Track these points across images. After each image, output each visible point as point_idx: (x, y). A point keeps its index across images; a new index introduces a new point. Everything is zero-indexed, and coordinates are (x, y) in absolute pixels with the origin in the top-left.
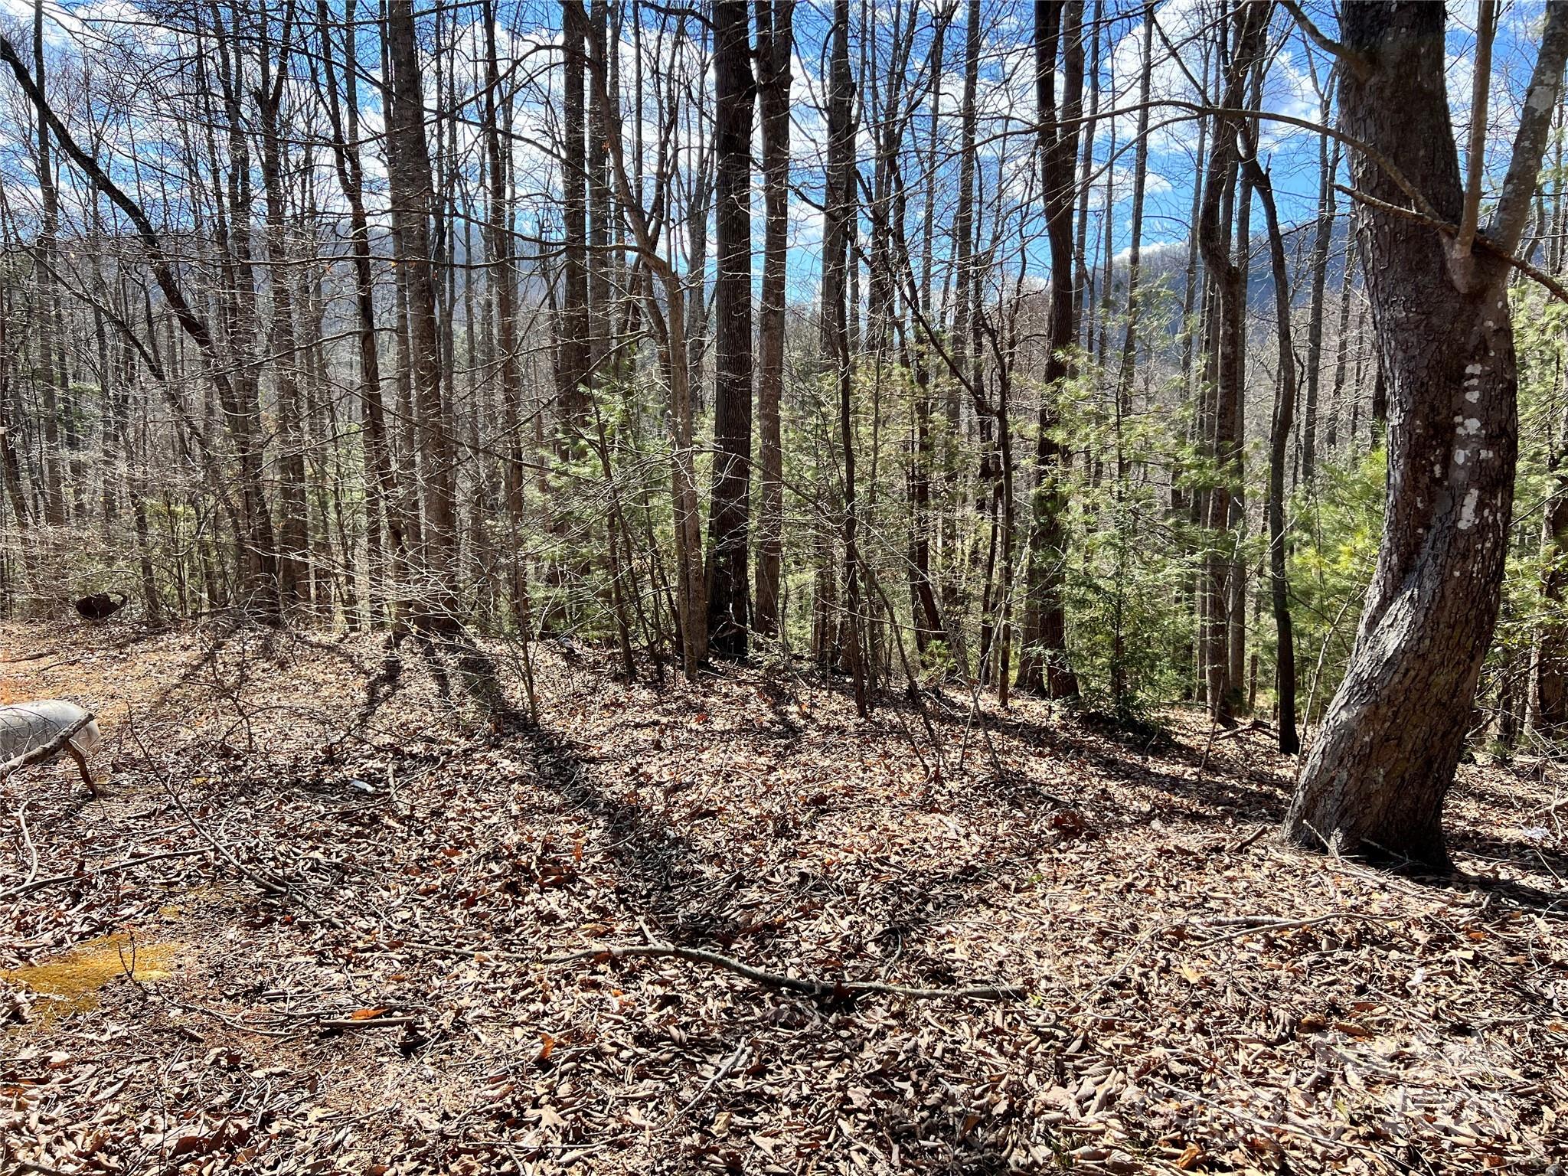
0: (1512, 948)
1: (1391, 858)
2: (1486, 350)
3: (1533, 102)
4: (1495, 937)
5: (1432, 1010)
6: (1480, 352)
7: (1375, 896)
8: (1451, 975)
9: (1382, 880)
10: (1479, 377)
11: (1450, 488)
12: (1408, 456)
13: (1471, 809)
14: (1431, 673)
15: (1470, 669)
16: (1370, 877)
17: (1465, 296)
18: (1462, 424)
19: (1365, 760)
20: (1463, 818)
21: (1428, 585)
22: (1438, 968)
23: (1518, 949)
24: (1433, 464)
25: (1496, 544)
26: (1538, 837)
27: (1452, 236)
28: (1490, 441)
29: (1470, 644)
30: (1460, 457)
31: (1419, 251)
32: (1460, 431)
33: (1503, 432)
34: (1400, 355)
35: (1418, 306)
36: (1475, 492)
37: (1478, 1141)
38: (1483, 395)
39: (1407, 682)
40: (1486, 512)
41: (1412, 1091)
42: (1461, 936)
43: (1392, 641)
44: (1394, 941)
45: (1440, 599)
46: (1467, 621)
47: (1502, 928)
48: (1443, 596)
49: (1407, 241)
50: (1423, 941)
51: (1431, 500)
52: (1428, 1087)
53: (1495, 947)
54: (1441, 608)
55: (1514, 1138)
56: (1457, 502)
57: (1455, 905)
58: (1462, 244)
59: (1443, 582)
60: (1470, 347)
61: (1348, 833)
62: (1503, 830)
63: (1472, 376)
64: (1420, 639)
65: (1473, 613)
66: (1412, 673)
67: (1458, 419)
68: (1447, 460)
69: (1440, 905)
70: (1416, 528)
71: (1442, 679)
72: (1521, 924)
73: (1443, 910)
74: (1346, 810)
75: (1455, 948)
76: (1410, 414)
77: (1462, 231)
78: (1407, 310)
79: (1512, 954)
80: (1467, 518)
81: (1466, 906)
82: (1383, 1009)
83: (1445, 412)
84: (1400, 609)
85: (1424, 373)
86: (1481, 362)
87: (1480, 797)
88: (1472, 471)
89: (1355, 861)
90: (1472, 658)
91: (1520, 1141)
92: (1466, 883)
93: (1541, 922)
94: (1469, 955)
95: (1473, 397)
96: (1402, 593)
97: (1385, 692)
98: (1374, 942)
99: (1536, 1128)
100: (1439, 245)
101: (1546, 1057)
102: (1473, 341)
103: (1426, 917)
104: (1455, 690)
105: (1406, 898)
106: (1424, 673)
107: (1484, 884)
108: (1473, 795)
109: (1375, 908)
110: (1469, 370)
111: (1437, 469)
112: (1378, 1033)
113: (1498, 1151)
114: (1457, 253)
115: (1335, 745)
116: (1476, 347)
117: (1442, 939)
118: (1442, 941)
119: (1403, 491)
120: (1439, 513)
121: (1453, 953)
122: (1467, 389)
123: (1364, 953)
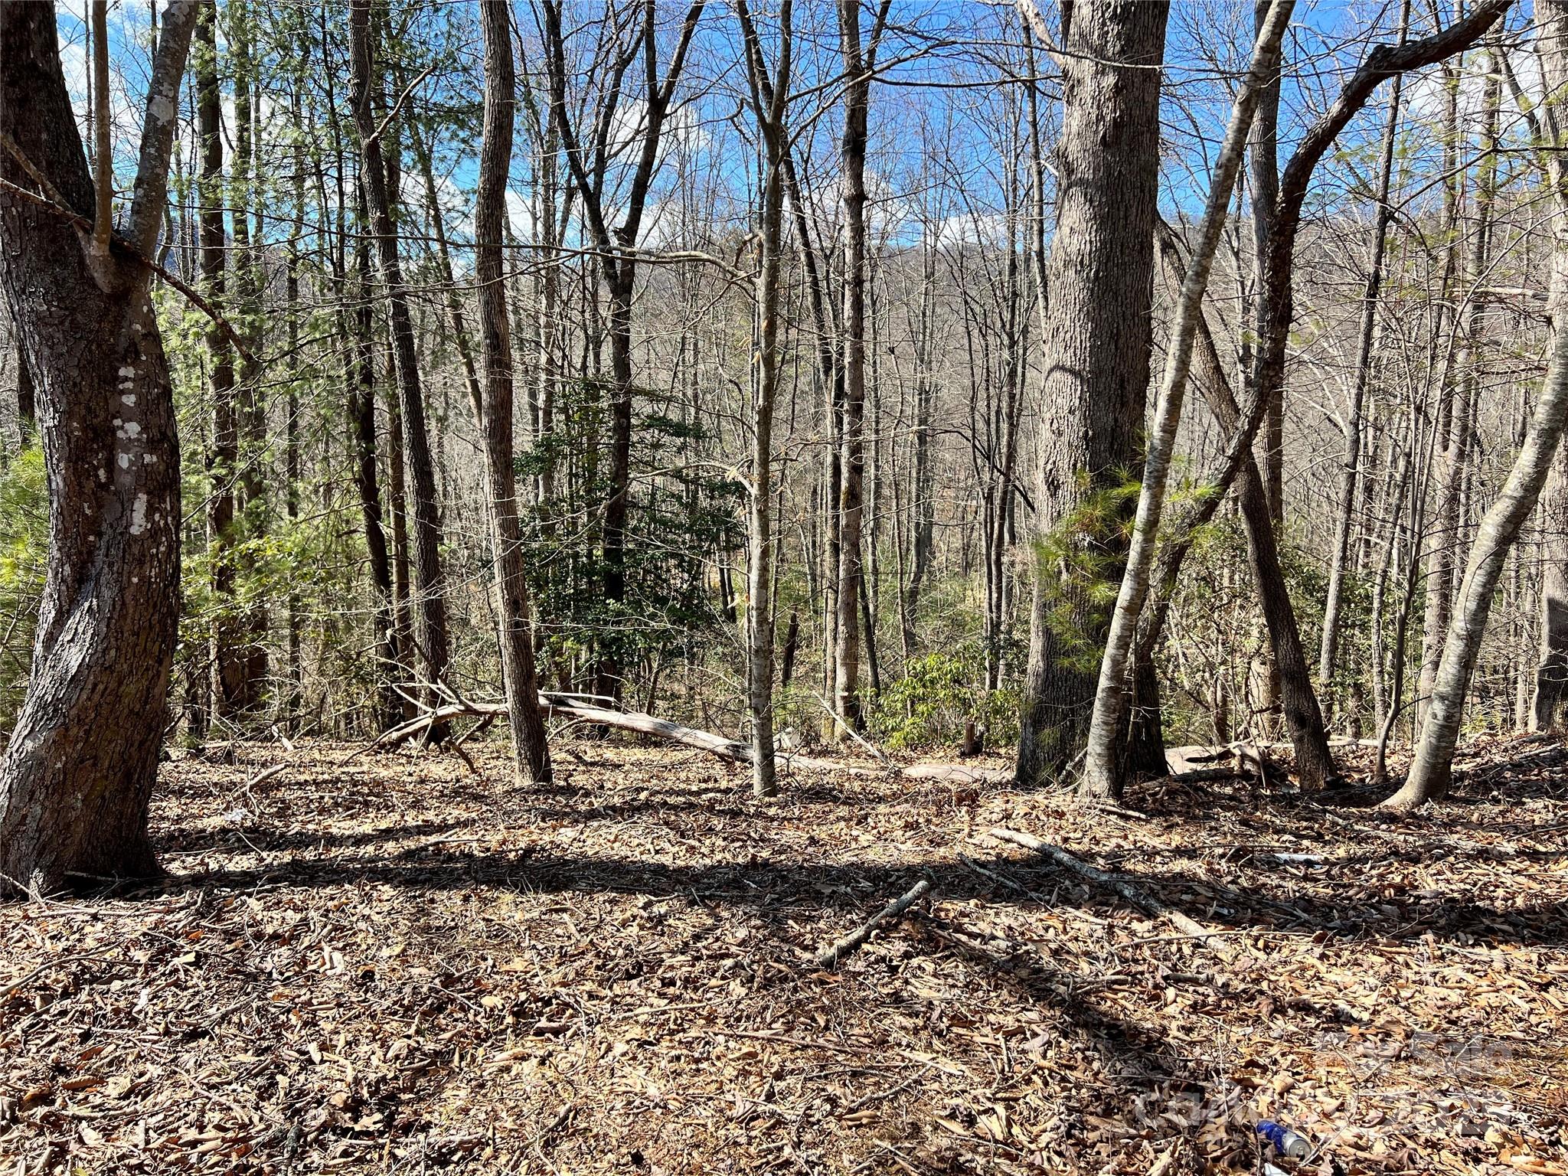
0: (230, 936)
1: (100, 884)
2: (137, 354)
3: (154, 110)
4: (212, 930)
5: (161, 1028)
6: (131, 354)
7: (88, 929)
8: (176, 984)
9: (93, 911)
10: (133, 380)
11: (116, 493)
12: (69, 460)
13: (172, 807)
14: (120, 684)
15: (159, 673)
16: (80, 910)
17: (109, 296)
18: (122, 428)
19: (59, 788)
20: (167, 818)
21: (106, 593)
22: (162, 982)
23: (235, 934)
24: (96, 469)
25: (170, 547)
26: (238, 819)
27: (88, 232)
28: (152, 445)
29: (156, 649)
30: (124, 461)
31: (53, 241)
32: (120, 434)
33: (164, 436)
34: (46, 352)
35: (59, 300)
36: (143, 497)
37: (224, 1140)
38: (139, 398)
39: (96, 697)
40: (157, 517)
41: (152, 1121)
42: (181, 942)
43: (74, 658)
44: (114, 971)
45: (120, 607)
46: (151, 627)
47: (219, 919)
48: (124, 604)
49: (39, 228)
50: (144, 960)
51: (99, 506)
52: (169, 1109)
53: (215, 940)
54: (123, 617)
55: (256, 1119)
56: (127, 507)
57: (170, 912)
58: (100, 241)
59: (122, 590)
60: (120, 349)
61: (50, 873)
62: (206, 820)
63: (126, 379)
64: (105, 651)
65: (156, 617)
66: (101, 687)
67: (117, 422)
68: (111, 464)
69: (155, 917)
70: (86, 536)
71: (132, 688)
72: (234, 910)
73: (161, 921)
74: (44, 847)
75: (177, 955)
76: (67, 415)
77: (98, 228)
78: (49, 303)
79: (230, 942)
80: (138, 523)
81: (182, 909)
82: (113, 1047)
83: (102, 415)
84: (79, 622)
85: (75, 373)
86: (133, 364)
87: (180, 793)
88: (138, 476)
89: (60, 899)
90: (160, 662)
91: (261, 1119)
92: (178, 885)
93: (252, 902)
94: (191, 958)
95: (130, 400)
96: (79, 605)
97: (74, 712)
98: (95, 979)
99: (274, 1100)
100: (74, 237)
101: (274, 1028)
102: (123, 343)
103: (144, 934)
104: (146, 697)
105: (121, 921)
106: (112, 685)
107: (196, 881)
108: (173, 792)
109: (90, 943)
110: (122, 372)
111: (102, 473)
112: (109, 1075)
113: (245, 1140)
114: (94, 250)
115: (22, 780)
116: (126, 350)
117: (162, 952)
118: (163, 952)
119: (67, 496)
120: (109, 518)
121: (176, 960)
122: (123, 392)
123: (83, 996)
